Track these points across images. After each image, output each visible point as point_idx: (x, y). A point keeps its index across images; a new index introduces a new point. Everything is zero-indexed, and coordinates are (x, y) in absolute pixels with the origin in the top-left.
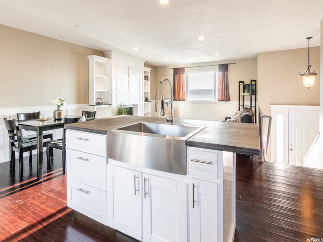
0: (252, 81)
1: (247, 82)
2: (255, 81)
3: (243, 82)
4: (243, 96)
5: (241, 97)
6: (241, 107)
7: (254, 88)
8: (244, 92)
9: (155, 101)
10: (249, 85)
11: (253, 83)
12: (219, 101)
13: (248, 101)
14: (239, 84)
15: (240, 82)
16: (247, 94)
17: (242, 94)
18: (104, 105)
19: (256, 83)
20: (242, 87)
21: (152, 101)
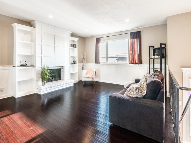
0: (161, 44)
1: (157, 46)
2: (165, 45)
3: (153, 47)
4: (154, 59)
5: (152, 60)
6: (152, 70)
7: (164, 52)
8: (154, 55)
9: (82, 64)
10: (158, 49)
11: (163, 46)
12: (130, 63)
13: (158, 64)
14: (150, 48)
15: (150, 47)
16: (157, 57)
17: (152, 57)
18: (28, 66)
19: (166, 46)
20: (152, 51)
21: (80, 64)
